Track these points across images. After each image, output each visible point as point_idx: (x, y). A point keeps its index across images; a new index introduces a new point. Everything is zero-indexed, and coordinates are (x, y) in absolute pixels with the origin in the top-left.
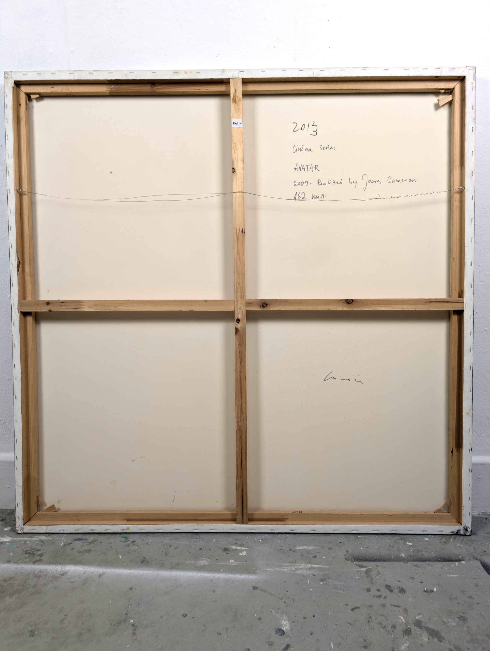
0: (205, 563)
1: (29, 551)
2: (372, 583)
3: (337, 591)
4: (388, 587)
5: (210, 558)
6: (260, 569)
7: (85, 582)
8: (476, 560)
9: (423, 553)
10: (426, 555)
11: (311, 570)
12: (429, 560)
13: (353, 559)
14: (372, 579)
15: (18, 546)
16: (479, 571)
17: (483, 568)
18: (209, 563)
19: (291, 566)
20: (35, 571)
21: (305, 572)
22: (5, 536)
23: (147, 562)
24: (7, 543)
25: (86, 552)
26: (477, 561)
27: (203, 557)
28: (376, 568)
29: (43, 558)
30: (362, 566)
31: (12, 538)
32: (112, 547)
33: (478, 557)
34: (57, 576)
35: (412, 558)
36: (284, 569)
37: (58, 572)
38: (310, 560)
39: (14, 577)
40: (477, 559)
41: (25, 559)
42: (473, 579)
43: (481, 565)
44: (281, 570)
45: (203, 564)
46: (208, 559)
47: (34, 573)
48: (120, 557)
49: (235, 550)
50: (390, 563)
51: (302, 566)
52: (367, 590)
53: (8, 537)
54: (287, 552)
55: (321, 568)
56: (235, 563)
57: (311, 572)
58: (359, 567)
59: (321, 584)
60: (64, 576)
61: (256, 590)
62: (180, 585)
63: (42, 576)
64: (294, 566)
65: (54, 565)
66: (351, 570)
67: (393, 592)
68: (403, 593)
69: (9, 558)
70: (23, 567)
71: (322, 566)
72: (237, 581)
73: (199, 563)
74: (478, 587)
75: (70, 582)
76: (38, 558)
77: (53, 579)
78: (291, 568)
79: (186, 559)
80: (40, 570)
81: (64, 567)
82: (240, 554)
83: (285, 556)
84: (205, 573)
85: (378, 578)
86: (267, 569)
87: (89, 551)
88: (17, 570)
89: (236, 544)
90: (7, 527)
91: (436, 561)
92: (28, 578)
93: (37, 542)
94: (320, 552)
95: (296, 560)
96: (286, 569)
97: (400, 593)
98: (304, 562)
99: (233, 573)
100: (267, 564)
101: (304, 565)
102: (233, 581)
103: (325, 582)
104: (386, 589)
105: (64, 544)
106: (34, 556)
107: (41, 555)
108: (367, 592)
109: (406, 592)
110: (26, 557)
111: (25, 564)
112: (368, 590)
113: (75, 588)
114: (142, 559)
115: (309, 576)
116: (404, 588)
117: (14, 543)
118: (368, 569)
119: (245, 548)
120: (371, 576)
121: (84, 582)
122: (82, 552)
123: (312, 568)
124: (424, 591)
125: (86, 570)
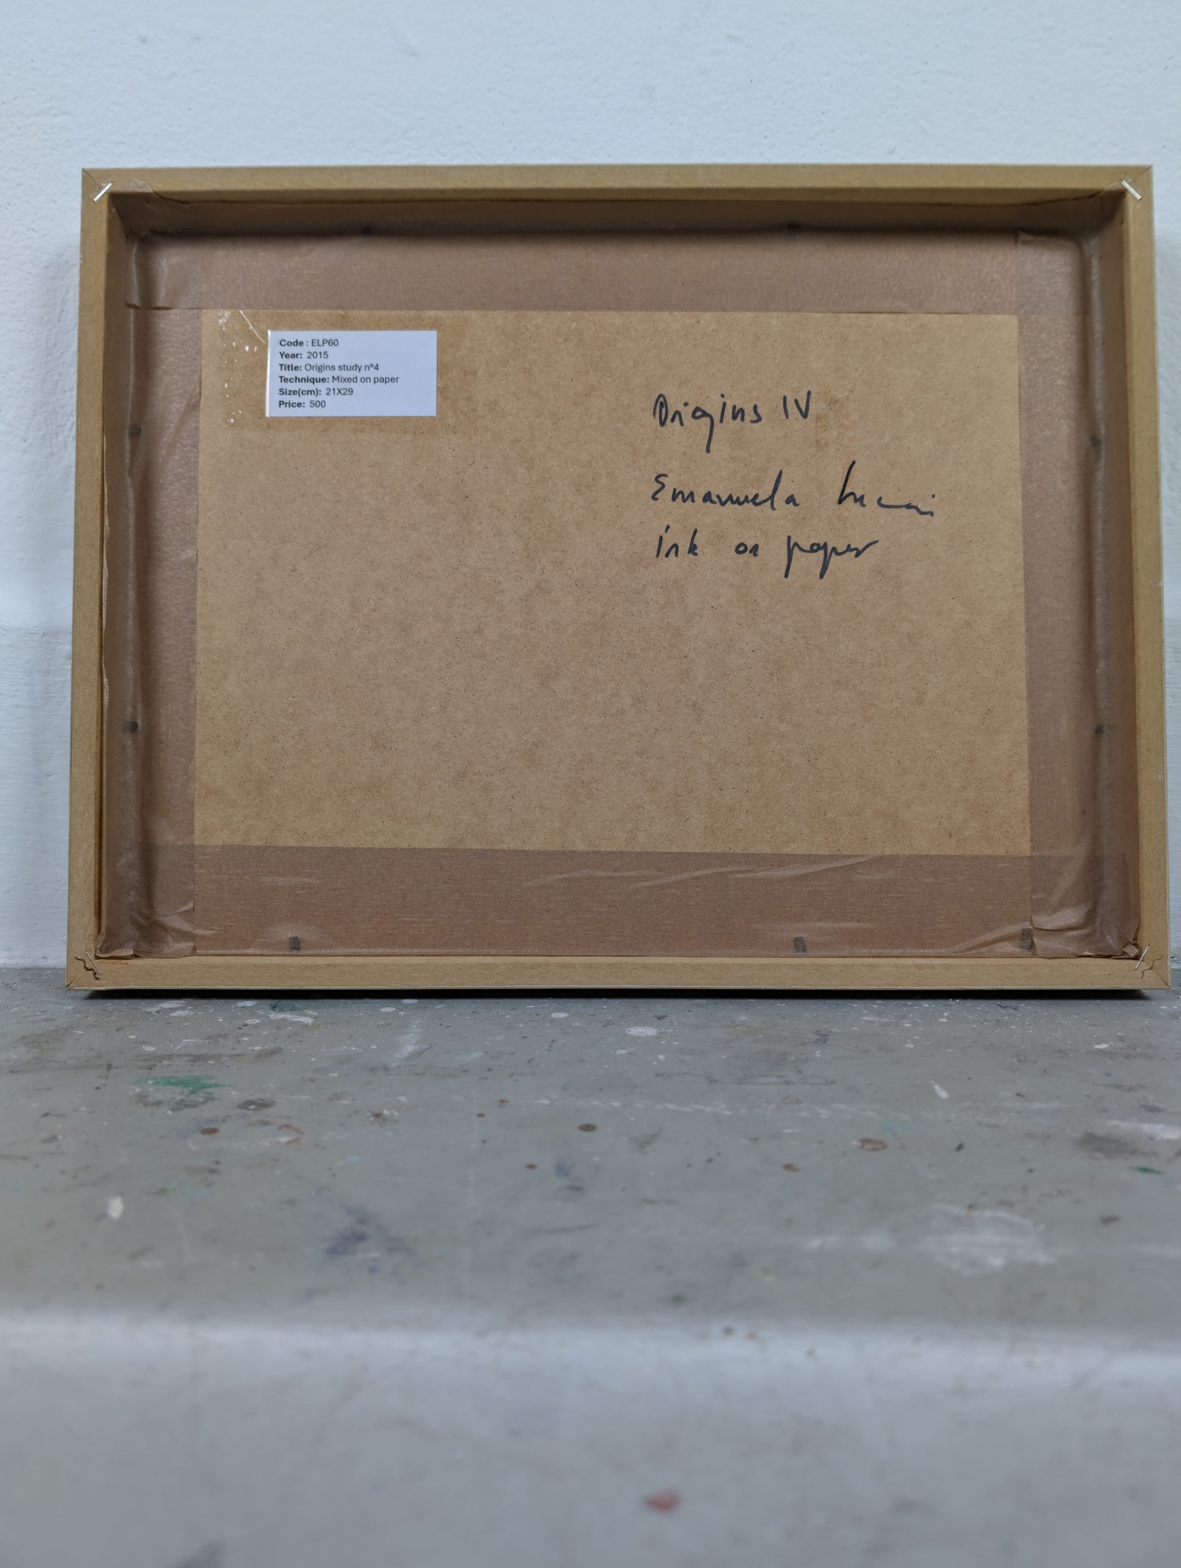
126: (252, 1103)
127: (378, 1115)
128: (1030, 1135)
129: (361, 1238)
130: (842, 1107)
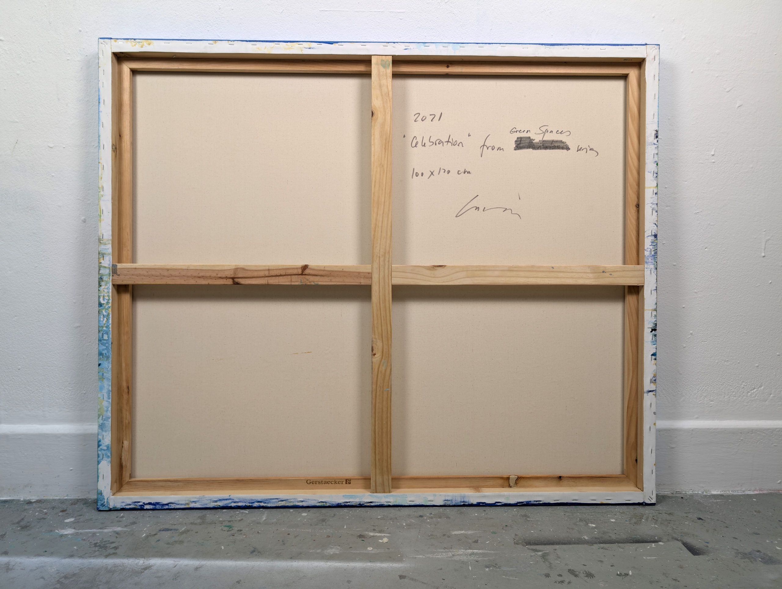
0: (335, 551)
1: (100, 544)
2: (550, 567)
3: (507, 577)
4: (572, 572)
5: (341, 546)
6: (407, 556)
7: (177, 577)
8: (676, 541)
9: (610, 535)
10: (614, 537)
11: (472, 556)
12: (618, 542)
13: (524, 543)
14: (551, 563)
15: (84, 538)
16: (681, 552)
17: (685, 548)
18: (340, 552)
19: (446, 552)
20: (107, 565)
21: (465, 558)
22: (67, 528)
23: (258, 553)
24: (69, 535)
25: (177, 543)
26: (678, 541)
27: (332, 545)
28: (554, 552)
29: (117, 551)
30: (536, 551)
31: (76, 530)
32: (211, 537)
33: (679, 538)
34: (139, 571)
35: (597, 540)
36: (438, 555)
37: (140, 566)
38: (471, 545)
39: (78, 573)
40: (678, 540)
41: (93, 553)
42: (676, 560)
43: (683, 546)
44: (434, 556)
45: (332, 553)
46: (339, 547)
47: (107, 568)
48: (223, 548)
49: (373, 537)
50: (571, 546)
51: (461, 552)
52: (545, 576)
53: (70, 529)
54: (440, 537)
55: (485, 553)
56: (374, 551)
57: (472, 558)
58: (533, 551)
59: (486, 571)
60: (148, 570)
61: (404, 579)
62: (303, 576)
63: (117, 571)
64: (451, 552)
65: (133, 559)
66: (523, 555)
67: (578, 576)
68: (591, 578)
69: (73, 552)
70: (91, 562)
71: (486, 551)
72: (378, 569)
73: (328, 552)
74: (683, 569)
75: (155, 577)
76: (113, 551)
77: (133, 574)
78: (447, 555)
79: (310, 548)
80: (115, 564)
81: (147, 560)
82: (380, 541)
83: (438, 542)
84: (336, 563)
85: (558, 563)
86: (416, 556)
87: (181, 542)
88: (82, 565)
89: (374, 530)
90: (69, 518)
91: (628, 543)
92: (99, 574)
93: (109, 534)
94: (480, 537)
95: (452, 546)
96: (441, 555)
97: (587, 578)
98: (462, 548)
99: (373, 562)
100: (416, 551)
101: (462, 550)
102: (373, 570)
103: (491, 568)
104: (570, 574)
105: (146, 536)
106: (105, 550)
107: (116, 548)
108: (546, 577)
109: (595, 577)
110: (95, 550)
111: (93, 559)
112: (547, 576)
113: (163, 583)
114: (253, 549)
115: (471, 563)
116: (591, 572)
117: (78, 535)
118: (545, 553)
119: (385, 535)
120: (549, 560)
121: (175, 576)
122: (171, 543)
123: (473, 554)
124: (618, 575)
125: (176, 563)
126: (239, 530)
127: (258, 532)
128: (352, 535)
129: (255, 551)
130: (328, 530)
